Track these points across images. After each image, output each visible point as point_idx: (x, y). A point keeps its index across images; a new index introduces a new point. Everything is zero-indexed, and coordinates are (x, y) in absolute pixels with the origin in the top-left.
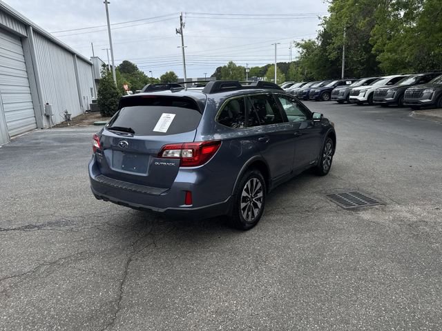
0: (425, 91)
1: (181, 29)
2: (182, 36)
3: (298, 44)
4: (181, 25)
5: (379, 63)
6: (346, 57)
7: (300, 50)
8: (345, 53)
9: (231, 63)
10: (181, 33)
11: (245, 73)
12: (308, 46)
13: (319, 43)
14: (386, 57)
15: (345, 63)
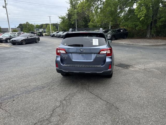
0: (108, 35)
1: (5, 5)
2: (6, 9)
3: (60, 17)
4: (6, 4)
5: (89, 26)
6: (77, 23)
7: (61, 19)
8: (77, 22)
9: (27, 22)
10: (6, 8)
11: (34, 27)
12: (63, 18)
13: (67, 17)
14: (91, 24)
15: (77, 25)
